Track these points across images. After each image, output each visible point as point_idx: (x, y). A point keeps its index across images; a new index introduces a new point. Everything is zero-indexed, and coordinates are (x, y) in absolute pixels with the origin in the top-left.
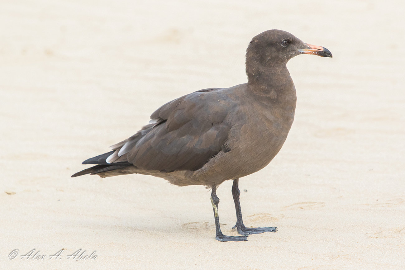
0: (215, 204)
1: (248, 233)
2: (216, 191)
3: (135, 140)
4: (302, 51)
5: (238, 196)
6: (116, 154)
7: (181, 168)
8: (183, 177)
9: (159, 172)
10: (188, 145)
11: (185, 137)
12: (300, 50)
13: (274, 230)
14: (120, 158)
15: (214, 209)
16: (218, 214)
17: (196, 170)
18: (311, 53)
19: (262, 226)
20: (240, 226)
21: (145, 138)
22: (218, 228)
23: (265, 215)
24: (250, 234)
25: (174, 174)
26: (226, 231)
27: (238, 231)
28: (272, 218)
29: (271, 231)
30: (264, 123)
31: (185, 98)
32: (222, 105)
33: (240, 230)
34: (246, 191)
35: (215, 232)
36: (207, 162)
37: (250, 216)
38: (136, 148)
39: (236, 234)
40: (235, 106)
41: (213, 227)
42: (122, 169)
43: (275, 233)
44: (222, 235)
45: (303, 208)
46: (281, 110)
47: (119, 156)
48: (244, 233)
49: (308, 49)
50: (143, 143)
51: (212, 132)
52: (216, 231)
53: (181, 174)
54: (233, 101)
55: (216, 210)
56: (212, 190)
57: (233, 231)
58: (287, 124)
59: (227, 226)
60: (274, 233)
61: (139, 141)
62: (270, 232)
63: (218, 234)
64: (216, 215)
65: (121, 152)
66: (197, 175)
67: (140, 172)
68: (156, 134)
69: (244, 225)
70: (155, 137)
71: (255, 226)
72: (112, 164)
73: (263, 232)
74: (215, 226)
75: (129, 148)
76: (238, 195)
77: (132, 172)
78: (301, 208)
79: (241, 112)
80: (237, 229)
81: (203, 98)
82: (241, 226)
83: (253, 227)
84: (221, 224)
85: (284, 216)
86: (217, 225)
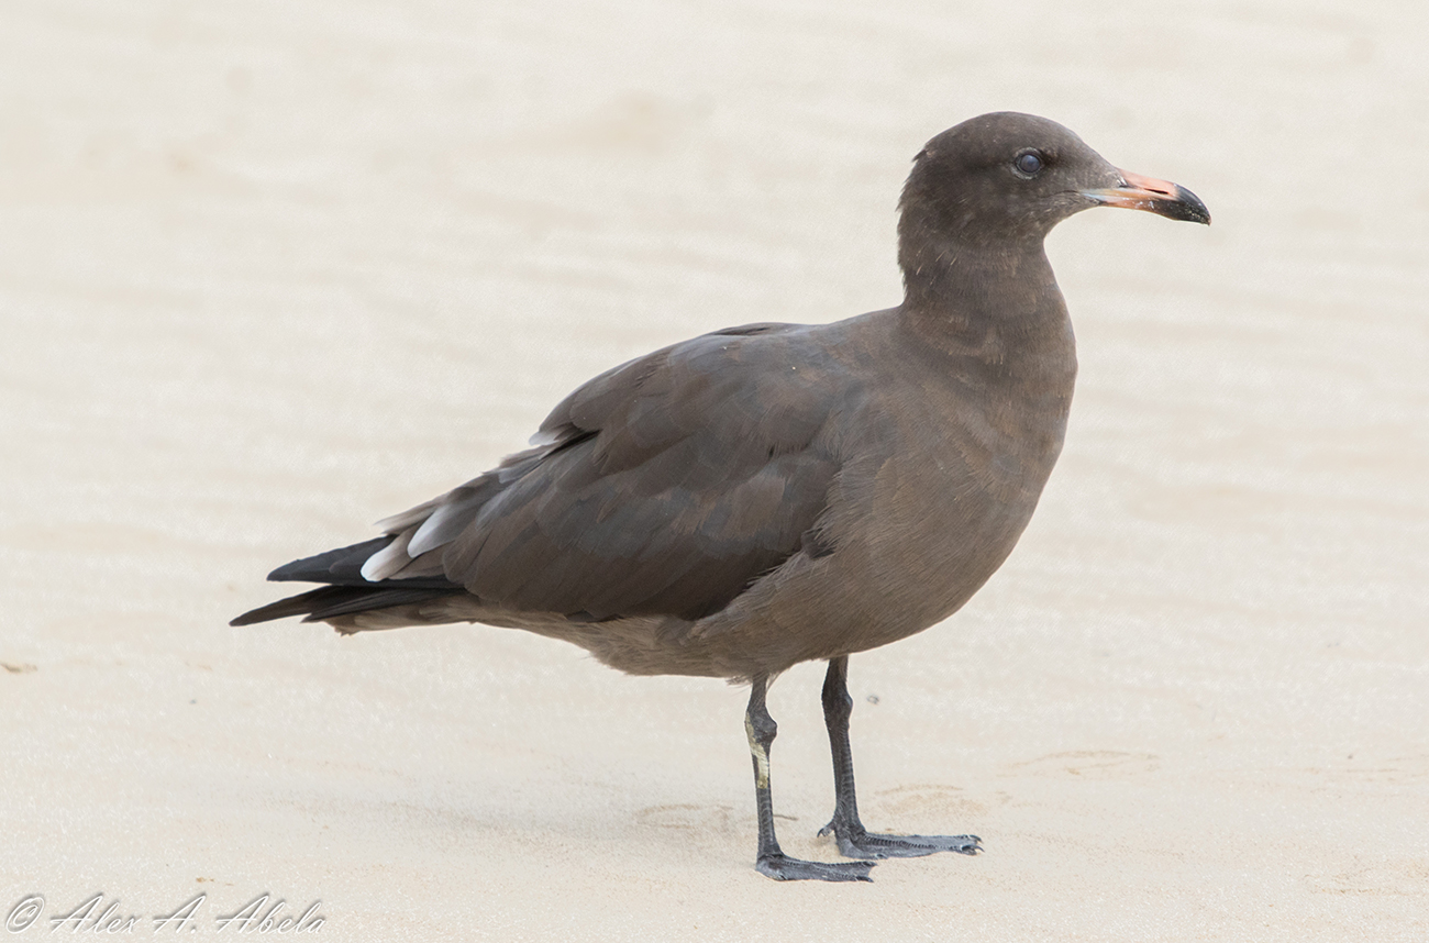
0: (759, 741)
1: (876, 855)
2: (767, 696)
3: (475, 500)
4: (1098, 197)
5: (845, 718)
6: (400, 548)
7: (644, 608)
8: (649, 642)
9: (563, 620)
10: (675, 525)
11: (665, 497)
12: (1091, 191)
13: (969, 847)
14: (416, 562)
15: (755, 759)
16: (769, 779)
17: (703, 616)
18: (1131, 205)
19: (927, 829)
20: (847, 826)
21: (512, 493)
22: (767, 831)
23: (938, 791)
24: (881, 856)
25: (616, 628)
26: (795, 842)
27: (837, 844)
28: (963, 802)
29: (959, 851)
30: (961, 452)
31: (669, 356)
32: (809, 385)
33: (848, 840)
34: (876, 700)
35: (757, 845)
36: (745, 588)
37: (886, 793)
38: (476, 529)
39: (830, 855)
40: (855, 389)
41: (749, 826)
42: (423, 603)
43: (974, 857)
44: (781, 856)
45: (1078, 773)
46: (1020, 409)
47: (413, 556)
48: (859, 852)
49: (1122, 189)
50: (505, 512)
51: (769, 480)
52: (760, 839)
53: (644, 631)
54: (848, 373)
55: (762, 763)
56: (751, 690)
57: (820, 844)
58: (1040, 459)
59: (798, 822)
60: (970, 857)
61: (488, 503)
62: (955, 854)
63: (766, 850)
64: (764, 781)
65: (419, 541)
66: (704, 635)
67: (491, 616)
68: (555, 482)
69: (862, 823)
70: (554, 490)
71: (901, 828)
72: (384, 586)
73: (929, 851)
74: (757, 823)
75: (451, 528)
76: (843, 712)
77: (459, 617)
78: (1073, 773)
79: (878, 412)
80: (837, 836)
81: (736, 356)
82: (851, 827)
83: (895, 833)
84: (776, 816)
85: (1009, 798)
86: (765, 820)
